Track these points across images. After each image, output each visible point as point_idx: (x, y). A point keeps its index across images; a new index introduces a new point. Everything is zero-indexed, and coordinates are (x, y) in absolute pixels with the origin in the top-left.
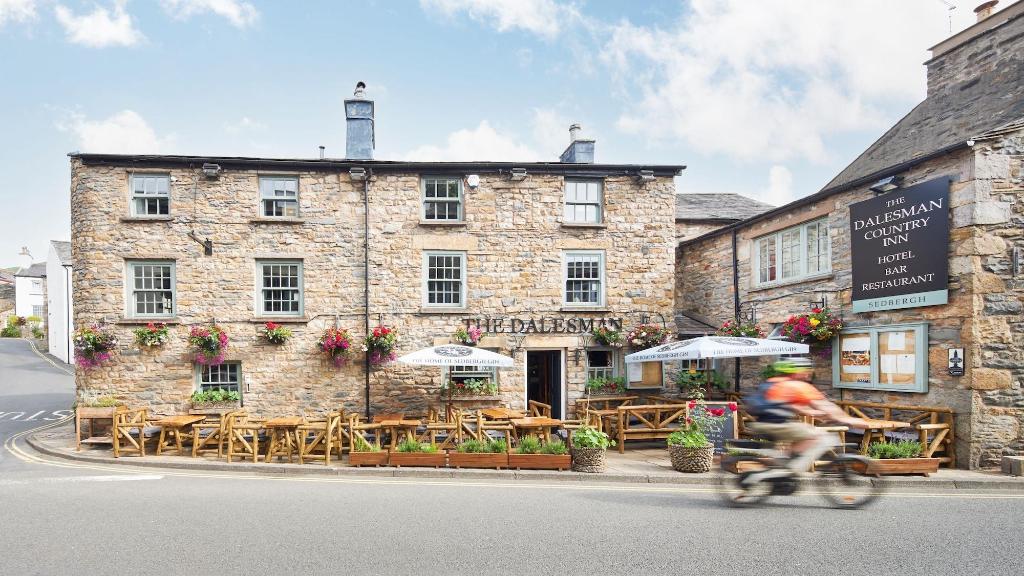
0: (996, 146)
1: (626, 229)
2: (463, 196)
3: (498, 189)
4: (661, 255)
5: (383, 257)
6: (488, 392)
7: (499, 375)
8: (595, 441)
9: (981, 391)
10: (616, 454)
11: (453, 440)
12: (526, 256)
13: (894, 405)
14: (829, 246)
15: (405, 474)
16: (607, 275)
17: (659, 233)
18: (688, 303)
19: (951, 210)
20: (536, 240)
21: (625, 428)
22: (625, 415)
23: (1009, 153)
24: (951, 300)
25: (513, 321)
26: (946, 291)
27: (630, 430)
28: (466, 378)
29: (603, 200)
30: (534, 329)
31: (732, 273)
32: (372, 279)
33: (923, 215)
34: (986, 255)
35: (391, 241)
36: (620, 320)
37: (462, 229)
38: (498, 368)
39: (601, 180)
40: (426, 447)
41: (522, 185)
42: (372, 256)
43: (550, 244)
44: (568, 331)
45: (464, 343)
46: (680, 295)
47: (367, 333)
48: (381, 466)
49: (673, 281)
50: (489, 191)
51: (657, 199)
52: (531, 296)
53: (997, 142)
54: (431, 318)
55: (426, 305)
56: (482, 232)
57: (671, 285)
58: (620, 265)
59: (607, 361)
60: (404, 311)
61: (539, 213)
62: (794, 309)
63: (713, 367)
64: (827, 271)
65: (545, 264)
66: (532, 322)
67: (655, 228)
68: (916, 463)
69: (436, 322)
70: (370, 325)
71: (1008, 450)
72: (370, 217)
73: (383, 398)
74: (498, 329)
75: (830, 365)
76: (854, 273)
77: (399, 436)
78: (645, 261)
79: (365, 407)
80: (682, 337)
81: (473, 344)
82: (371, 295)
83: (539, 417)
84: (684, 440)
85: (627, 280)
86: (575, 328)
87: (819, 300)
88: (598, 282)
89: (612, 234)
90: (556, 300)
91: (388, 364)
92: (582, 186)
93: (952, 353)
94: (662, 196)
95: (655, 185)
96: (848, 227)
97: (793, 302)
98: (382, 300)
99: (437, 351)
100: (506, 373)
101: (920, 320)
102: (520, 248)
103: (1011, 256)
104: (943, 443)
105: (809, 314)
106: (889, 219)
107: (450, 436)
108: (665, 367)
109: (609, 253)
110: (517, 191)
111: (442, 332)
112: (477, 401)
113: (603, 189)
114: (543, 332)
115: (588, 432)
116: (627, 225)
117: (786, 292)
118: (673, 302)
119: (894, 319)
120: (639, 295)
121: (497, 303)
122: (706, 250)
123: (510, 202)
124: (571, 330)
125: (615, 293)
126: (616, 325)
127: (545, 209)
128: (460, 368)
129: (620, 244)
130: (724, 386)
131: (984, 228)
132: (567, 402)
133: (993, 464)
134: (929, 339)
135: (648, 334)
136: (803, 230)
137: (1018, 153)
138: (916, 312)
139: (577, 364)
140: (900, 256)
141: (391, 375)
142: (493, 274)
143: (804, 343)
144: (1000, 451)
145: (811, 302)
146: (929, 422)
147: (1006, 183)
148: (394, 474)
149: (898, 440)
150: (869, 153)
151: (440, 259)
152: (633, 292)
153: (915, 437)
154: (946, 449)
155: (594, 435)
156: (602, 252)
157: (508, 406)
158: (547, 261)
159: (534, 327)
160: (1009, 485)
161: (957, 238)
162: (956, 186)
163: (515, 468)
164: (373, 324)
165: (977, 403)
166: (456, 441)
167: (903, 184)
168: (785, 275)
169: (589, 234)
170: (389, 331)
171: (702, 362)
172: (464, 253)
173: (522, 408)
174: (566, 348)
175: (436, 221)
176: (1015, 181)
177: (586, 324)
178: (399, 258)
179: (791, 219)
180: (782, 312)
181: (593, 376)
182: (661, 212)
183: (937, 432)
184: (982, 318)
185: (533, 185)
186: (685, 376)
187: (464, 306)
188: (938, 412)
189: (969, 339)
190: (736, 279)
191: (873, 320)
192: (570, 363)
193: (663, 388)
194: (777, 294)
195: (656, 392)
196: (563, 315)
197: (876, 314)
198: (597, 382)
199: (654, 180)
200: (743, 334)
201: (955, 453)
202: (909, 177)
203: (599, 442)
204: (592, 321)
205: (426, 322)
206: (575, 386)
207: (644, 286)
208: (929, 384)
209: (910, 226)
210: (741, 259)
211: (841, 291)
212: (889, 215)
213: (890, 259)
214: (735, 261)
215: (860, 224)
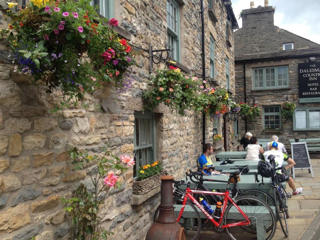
16: (230, 74)
20: (223, 45)
29: (228, 32)
31: (241, 82)
37: (214, 24)
56: (217, 30)
62: (274, 100)
65: (224, 61)
76: (299, 88)
90: (226, 84)
96: (297, 71)
97: (273, 97)
117: (270, 93)
119: (312, 106)
120: (233, 87)
125: (231, 84)
136: (276, 69)
138: (319, 104)
140: (315, 84)
142: (218, 61)
169: (229, 49)
172: (214, 42)
179: (272, 63)
180: (269, 101)
191: (305, 106)
194: (265, 93)
207: (233, 82)
209: (317, 75)
210: (246, 76)
211: (294, 94)
212: (311, 70)
213: (312, 85)
214: (245, 77)
215: (302, 71)
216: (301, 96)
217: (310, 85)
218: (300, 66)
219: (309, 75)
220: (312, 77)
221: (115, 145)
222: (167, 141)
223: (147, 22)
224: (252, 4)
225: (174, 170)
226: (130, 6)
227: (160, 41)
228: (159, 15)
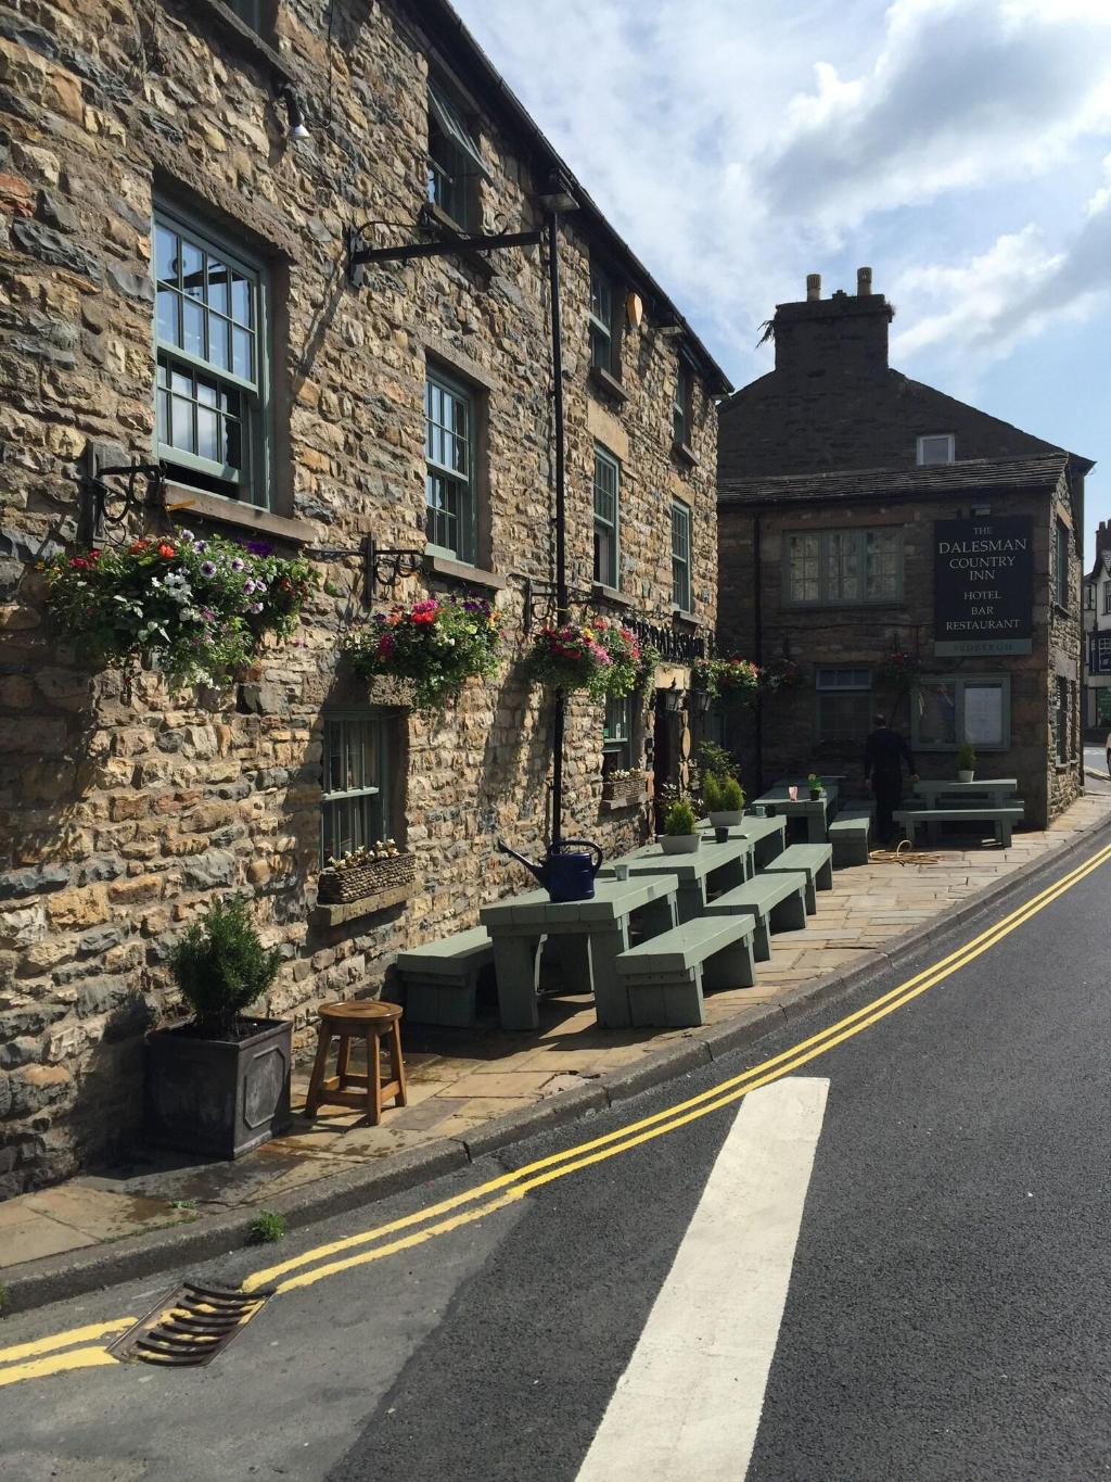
3: (643, 338)
12: (655, 495)
16: (692, 556)
19: (1032, 554)
24: (1033, 651)
26: (1030, 641)
29: (689, 413)
33: (1008, 553)
35: (569, 398)
37: (618, 408)
43: (667, 479)
50: (637, 337)
52: (657, 581)
54: (601, 609)
56: (631, 425)
58: (698, 540)
60: (582, 586)
61: (661, 411)
65: (665, 518)
78: (707, 540)
85: (700, 570)
88: (684, 567)
89: (694, 481)
96: (930, 547)
101: (1006, 670)
102: (652, 477)
106: (976, 548)
109: (694, 515)
113: (688, 392)
117: (839, 619)
119: (978, 668)
120: (706, 598)
121: (639, 588)
123: (648, 373)
125: (697, 591)
127: (664, 405)
134: (1012, 692)
138: (997, 661)
140: (987, 595)
152: (704, 593)
156: (688, 511)
158: (666, 513)
161: (1036, 585)
162: (1036, 527)
169: (686, 473)
172: (617, 464)
178: (576, 447)
179: (850, 516)
180: (834, 647)
185: (663, 350)
187: (618, 587)
189: (1045, 693)
190: (758, 588)
194: (825, 621)
202: (995, 504)
207: (708, 584)
208: (1012, 742)
209: (997, 561)
210: (764, 558)
211: (917, 627)
212: (976, 544)
213: (977, 595)
214: (758, 561)
215: (945, 548)
216: (941, 635)
217: (972, 596)
218: (943, 531)
219: (970, 562)
220: (979, 570)
221: (274, 786)
222: (422, 779)
223: (362, 480)
224: (813, 282)
225: (446, 857)
226: (316, 454)
227: (403, 517)
228: (399, 451)
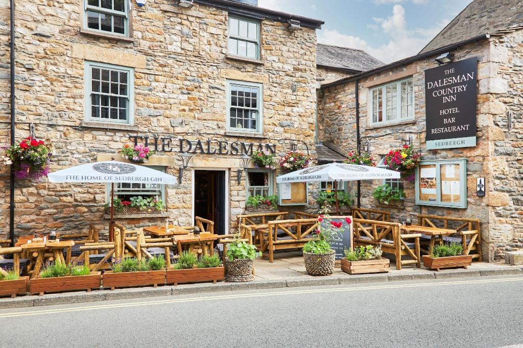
0: (501, 40)
1: (279, 67)
2: (130, 12)
3: (166, 11)
4: (306, 94)
5: (35, 61)
6: (155, 210)
7: (167, 193)
8: (245, 253)
9: (494, 207)
10: (267, 263)
11: (110, 260)
12: (194, 80)
13: (449, 217)
14: (414, 99)
15: (48, 302)
16: (264, 106)
17: (304, 75)
18: (327, 135)
19: (478, 81)
20: (203, 66)
21: (274, 240)
22: (274, 229)
23: (507, 47)
24: (477, 144)
25: (181, 141)
26: (475, 137)
27: (278, 242)
28: (132, 196)
29: (261, 40)
30: (201, 150)
31: (355, 113)
32: (19, 84)
33: (463, 83)
34: (495, 114)
35: (44, 45)
36: (274, 146)
37: (129, 46)
38: (166, 186)
39: (259, 21)
40: (79, 270)
41: (189, 13)
42: (20, 57)
43: (216, 72)
44: (232, 154)
45: (131, 160)
46: (321, 128)
47: (12, 142)
48: (18, 295)
49: (315, 116)
50: (157, 12)
51: (303, 46)
52: (199, 119)
53: (501, 38)
54: (95, 133)
55: (88, 118)
56: (150, 51)
57: (313, 119)
58: (274, 99)
59: (264, 181)
60: (60, 122)
61: (205, 42)
62: (393, 144)
63: (343, 188)
64: (411, 118)
65: (212, 91)
66: (199, 143)
67: (301, 70)
68: (459, 259)
69: (101, 138)
70: (16, 135)
71: (509, 248)
72: (17, 15)
73: (33, 217)
74: (166, 148)
75: (414, 188)
76: (427, 120)
77: (45, 259)
78: (294, 97)
79: (8, 229)
80: (321, 163)
81: (140, 162)
82: (19, 103)
83: (204, 232)
84: (314, 249)
85: (281, 113)
86: (237, 150)
87: (408, 139)
88: (256, 111)
89: (268, 71)
90: (221, 124)
91: (40, 179)
92: (243, 24)
93: (479, 180)
94: (307, 43)
95: (303, 34)
96: (424, 86)
97: (392, 139)
98: (33, 108)
99: (96, 168)
100: (174, 191)
101: (462, 156)
102: (188, 73)
103: (508, 116)
104: (475, 244)
105: (401, 149)
106: (446, 83)
107: (106, 256)
108: (308, 187)
109: (265, 87)
110: (185, 17)
111: (107, 148)
112: (144, 219)
113: (261, 30)
114: (209, 153)
115: (240, 245)
116: (280, 65)
117: (388, 131)
118: (314, 133)
119: (449, 156)
120: (288, 125)
121: (166, 122)
122: (338, 93)
123: (178, 27)
124: (234, 153)
125: (270, 123)
126: (272, 150)
127: (211, 39)
128: (125, 185)
129: (274, 80)
130: (350, 203)
131: (494, 95)
132: (230, 218)
133: (501, 257)
134: (467, 170)
135: (295, 159)
136: (399, 85)
137: (512, 47)
138: (460, 151)
139: (239, 184)
140: (452, 110)
141: (44, 192)
142: (161, 94)
143: (398, 171)
144: (504, 248)
145: (403, 140)
146: (467, 229)
147: (506, 67)
148: (34, 303)
149: (450, 242)
150: (443, 33)
151: (105, 73)
152: (285, 123)
153: (459, 240)
154: (477, 248)
155: (244, 247)
156: (260, 85)
157: (175, 223)
158: (213, 88)
159: (201, 148)
160: (508, 272)
161: (481, 101)
162: (480, 65)
163: (172, 284)
164: (21, 134)
165: (492, 216)
166: (113, 261)
167: (454, 59)
168: (388, 118)
169: (249, 68)
170: (42, 143)
171: (335, 183)
172: (132, 70)
173: (189, 224)
174: (229, 169)
175: (99, 32)
176: (510, 66)
177: (247, 148)
178: (55, 64)
179: (391, 76)
180: (386, 146)
181: (252, 194)
182: (306, 57)
183: (472, 235)
184: (493, 157)
185: (201, 15)
186: (323, 194)
187: (132, 123)
188: (472, 222)
189: (487, 171)
190: (358, 118)
191: (438, 156)
192: (233, 182)
193: (307, 204)
194: (382, 132)
195: (302, 208)
196: (227, 139)
197: (439, 151)
198: (256, 200)
199: (301, 29)
200: (361, 162)
201: (482, 251)
202: (457, 54)
203: (249, 253)
204: (251, 146)
205: (88, 137)
206: (237, 203)
207: (293, 119)
208: (468, 203)
209: (457, 89)
210: (360, 103)
211: (420, 133)
212: (446, 80)
213: (447, 111)
214: (357, 104)
215: (430, 85)
216: (430, 137)
217: (444, 112)
219: (443, 92)
220: (447, 96)
